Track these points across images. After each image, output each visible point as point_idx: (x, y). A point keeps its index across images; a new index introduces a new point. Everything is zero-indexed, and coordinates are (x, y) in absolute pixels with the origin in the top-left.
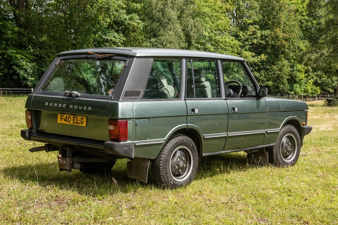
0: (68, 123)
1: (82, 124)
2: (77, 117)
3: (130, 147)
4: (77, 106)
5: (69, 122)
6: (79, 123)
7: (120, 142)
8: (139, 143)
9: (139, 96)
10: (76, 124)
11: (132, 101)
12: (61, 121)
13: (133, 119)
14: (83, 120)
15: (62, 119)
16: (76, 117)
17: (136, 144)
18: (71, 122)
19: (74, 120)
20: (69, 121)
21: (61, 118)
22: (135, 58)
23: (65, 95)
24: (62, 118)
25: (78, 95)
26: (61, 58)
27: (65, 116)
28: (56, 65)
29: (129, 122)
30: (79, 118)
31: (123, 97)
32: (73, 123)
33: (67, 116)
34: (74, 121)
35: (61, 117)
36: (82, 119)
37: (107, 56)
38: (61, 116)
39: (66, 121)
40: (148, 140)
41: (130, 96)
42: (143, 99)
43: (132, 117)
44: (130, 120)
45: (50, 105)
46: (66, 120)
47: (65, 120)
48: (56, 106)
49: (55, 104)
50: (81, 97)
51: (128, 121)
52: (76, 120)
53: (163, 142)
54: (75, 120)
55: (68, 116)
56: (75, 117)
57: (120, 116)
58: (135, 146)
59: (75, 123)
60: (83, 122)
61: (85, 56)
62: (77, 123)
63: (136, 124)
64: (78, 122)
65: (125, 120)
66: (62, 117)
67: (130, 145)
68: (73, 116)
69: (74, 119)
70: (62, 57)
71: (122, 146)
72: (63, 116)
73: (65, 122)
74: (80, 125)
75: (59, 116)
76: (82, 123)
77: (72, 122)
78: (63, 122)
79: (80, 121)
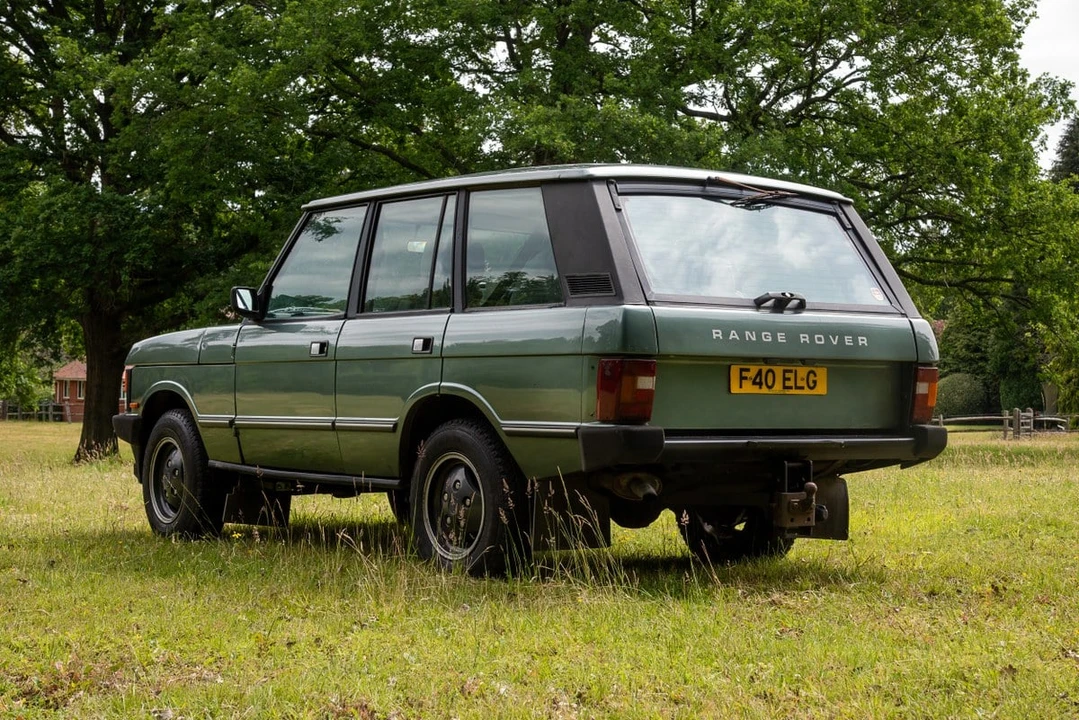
0: (765, 390)
1: (810, 388)
2: (797, 372)
5: (770, 387)
6: (802, 388)
10: (794, 391)
12: (741, 387)
14: (815, 375)
15: (744, 381)
16: (793, 368)
18: (774, 389)
19: (785, 379)
20: (770, 384)
21: (742, 378)
24: (746, 378)
27: (754, 370)
30: (803, 372)
32: (785, 387)
33: (760, 373)
34: (788, 384)
35: (741, 374)
36: (812, 375)
38: (742, 370)
39: (760, 384)
45: (731, 337)
46: (758, 380)
47: (754, 383)
48: (754, 339)
52: (793, 380)
54: (789, 379)
55: (765, 369)
56: (791, 371)
59: (791, 388)
60: (815, 382)
62: (797, 388)
64: (800, 384)
66: (744, 374)
68: (782, 368)
69: (788, 375)
72: (748, 370)
73: (755, 390)
74: (807, 391)
75: (733, 370)
76: (812, 385)
77: (778, 388)
78: (749, 388)
79: (805, 381)
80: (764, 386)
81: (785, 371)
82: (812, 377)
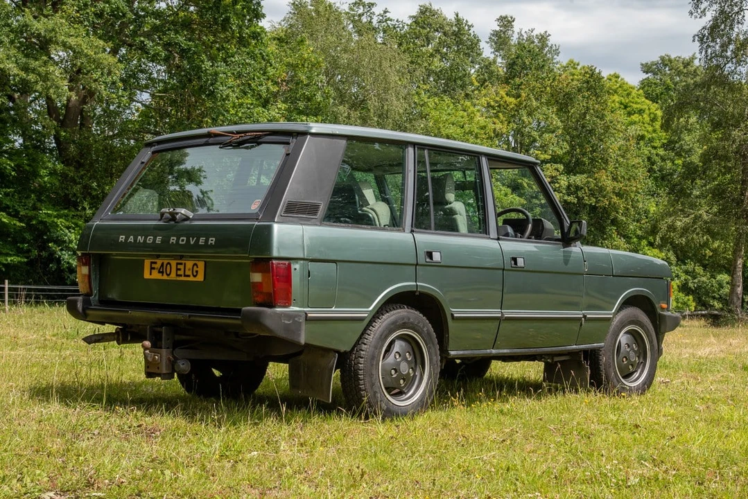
0: (165, 277)
1: (195, 276)
2: (185, 264)
3: (296, 319)
4: (185, 238)
5: (168, 275)
6: (189, 276)
7: (274, 307)
8: (314, 313)
9: (315, 214)
10: (183, 278)
11: (302, 224)
12: (151, 274)
13: (302, 262)
14: (197, 267)
15: (153, 271)
16: (184, 262)
17: (309, 315)
18: (171, 276)
19: (178, 269)
20: (168, 273)
21: (152, 268)
22: (309, 136)
23: (160, 218)
24: (154, 268)
25: (187, 215)
26: (153, 149)
27: (159, 262)
28: (143, 163)
29: (296, 266)
30: (189, 264)
31: (283, 215)
32: (177, 275)
33: (163, 263)
34: (179, 273)
35: (151, 266)
36: (195, 267)
37: (249, 137)
38: (152, 263)
39: (162, 273)
40: (333, 309)
41: (297, 213)
42: (325, 223)
43: (302, 256)
44: (297, 263)
45: (130, 240)
46: (161, 270)
47: (159, 272)
48: (142, 241)
49: (139, 237)
50: (193, 219)
51: (292, 265)
52: (183, 270)
53: (366, 315)
54: (180, 269)
55: (166, 262)
56: (181, 264)
57: (275, 253)
58: (306, 320)
59: (181, 275)
60: (197, 272)
61: (204, 140)
62: (185, 276)
63: (309, 272)
64: (188, 273)
65: (287, 262)
66: (153, 265)
67: (296, 316)
68: (176, 262)
69: (179, 267)
70: (156, 147)
71: (280, 315)
72: (155, 263)
73: (159, 276)
74: (191, 279)
75: (147, 263)
76: (195, 274)
77: (173, 275)
78: (156, 275)
79: (191, 271)
80: (165, 274)
81: (177, 264)
82: (195, 268)
